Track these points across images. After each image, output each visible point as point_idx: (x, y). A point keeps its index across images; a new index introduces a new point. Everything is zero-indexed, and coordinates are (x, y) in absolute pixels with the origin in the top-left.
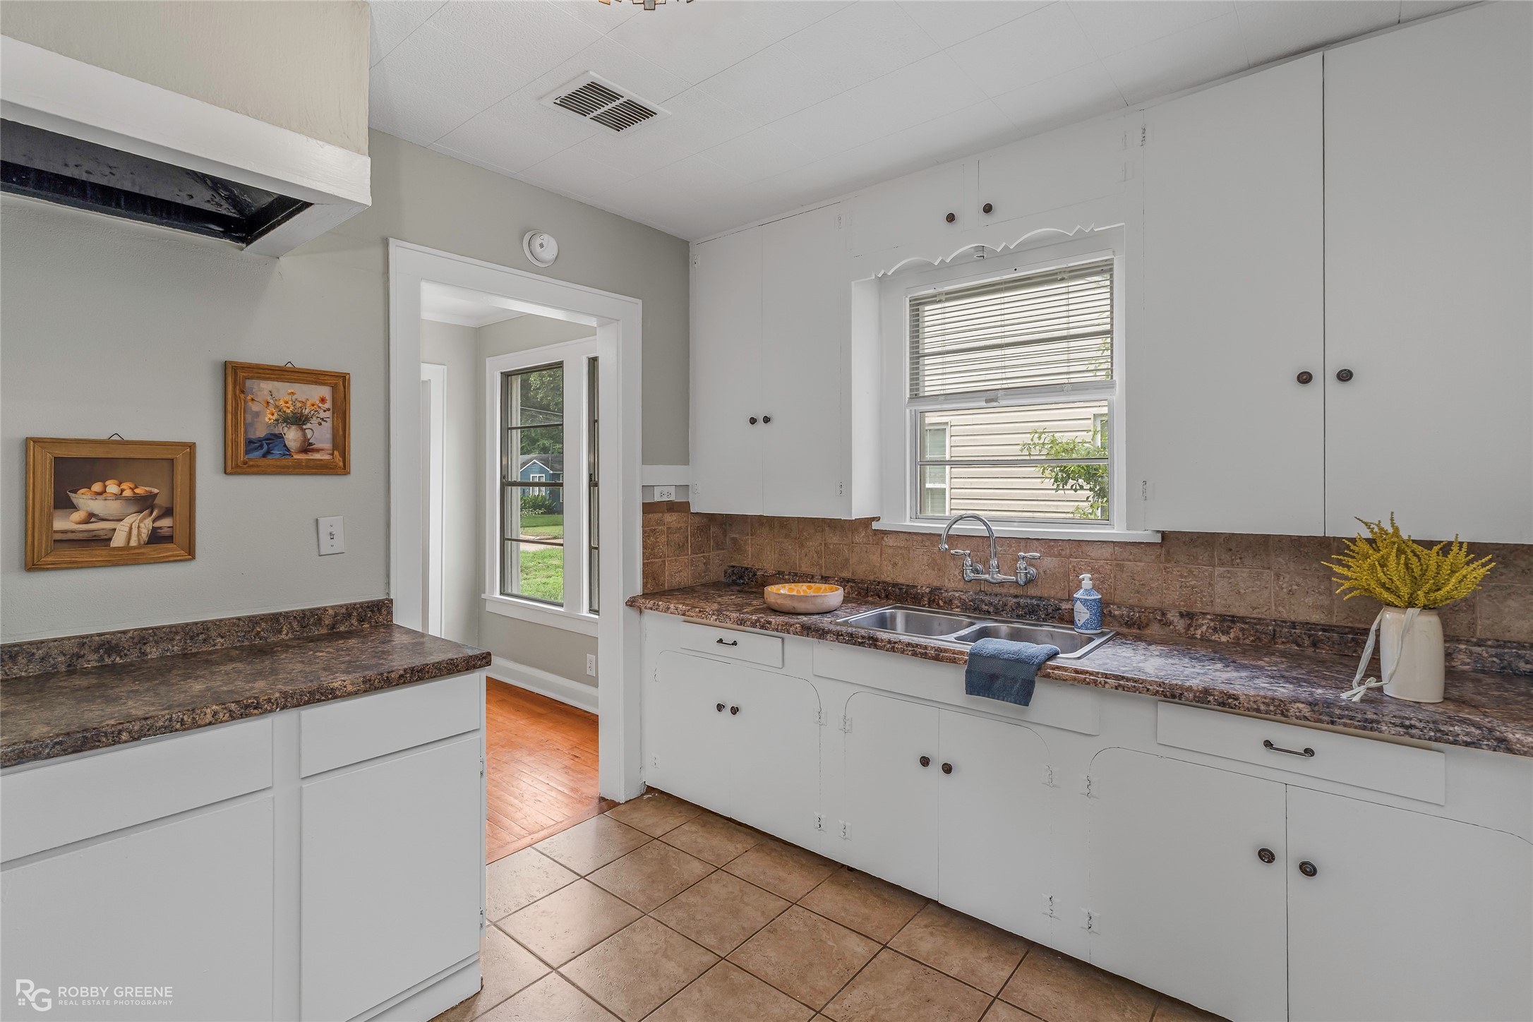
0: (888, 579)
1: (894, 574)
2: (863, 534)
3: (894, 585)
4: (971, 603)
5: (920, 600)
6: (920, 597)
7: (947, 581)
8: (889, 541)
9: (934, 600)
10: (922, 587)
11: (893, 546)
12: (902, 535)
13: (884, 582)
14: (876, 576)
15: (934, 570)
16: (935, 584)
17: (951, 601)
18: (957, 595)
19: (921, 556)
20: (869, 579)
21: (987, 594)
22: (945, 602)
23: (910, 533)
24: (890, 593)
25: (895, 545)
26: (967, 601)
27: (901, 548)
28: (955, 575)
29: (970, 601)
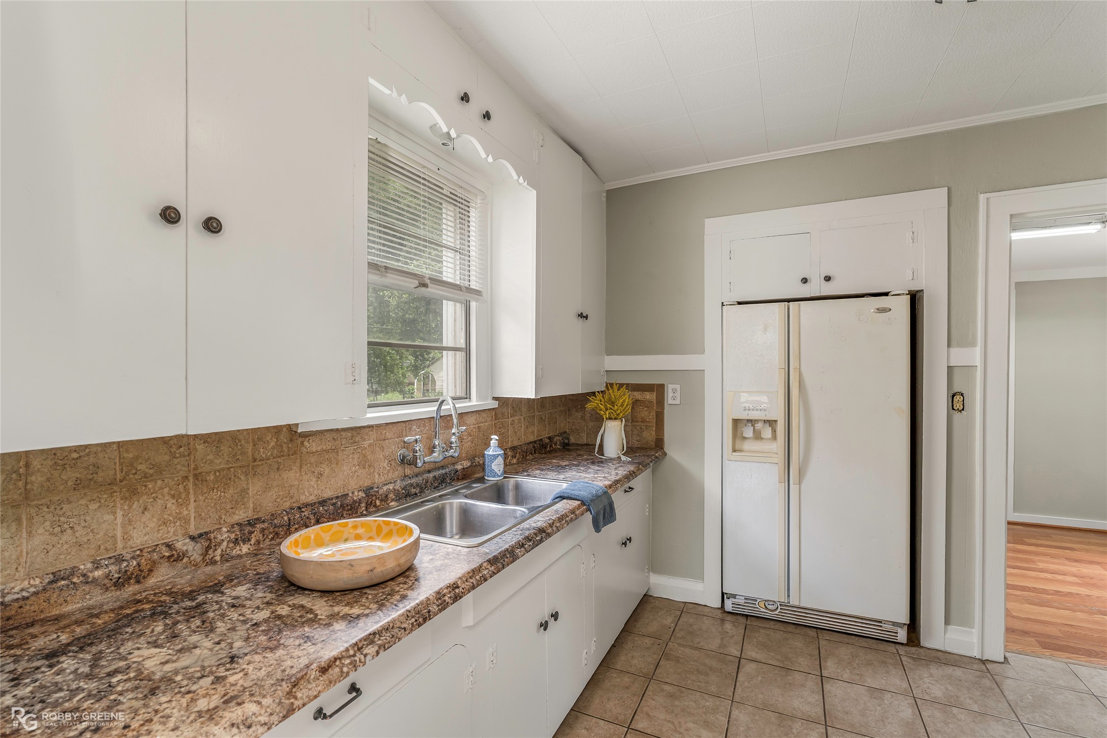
0: (312, 499)
1: (318, 489)
2: (272, 444)
3: (323, 503)
4: (404, 491)
5: (358, 508)
6: (357, 504)
7: (377, 476)
8: (312, 445)
9: (371, 502)
10: (353, 493)
11: (317, 451)
12: (328, 435)
13: (307, 505)
14: (294, 500)
15: (364, 468)
16: (366, 484)
17: (387, 496)
18: (391, 488)
19: (351, 456)
20: (282, 508)
21: (410, 478)
22: (381, 501)
23: (338, 430)
24: (322, 516)
25: (319, 449)
26: (400, 490)
27: (327, 451)
28: (384, 467)
29: (403, 489)
